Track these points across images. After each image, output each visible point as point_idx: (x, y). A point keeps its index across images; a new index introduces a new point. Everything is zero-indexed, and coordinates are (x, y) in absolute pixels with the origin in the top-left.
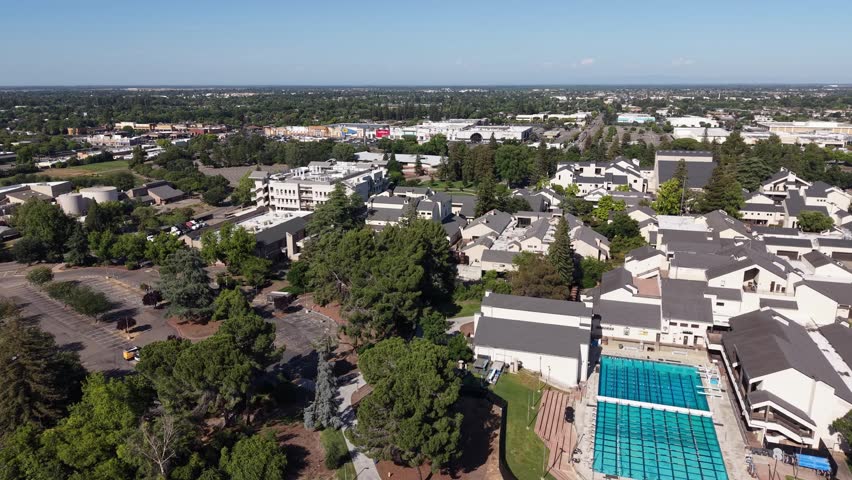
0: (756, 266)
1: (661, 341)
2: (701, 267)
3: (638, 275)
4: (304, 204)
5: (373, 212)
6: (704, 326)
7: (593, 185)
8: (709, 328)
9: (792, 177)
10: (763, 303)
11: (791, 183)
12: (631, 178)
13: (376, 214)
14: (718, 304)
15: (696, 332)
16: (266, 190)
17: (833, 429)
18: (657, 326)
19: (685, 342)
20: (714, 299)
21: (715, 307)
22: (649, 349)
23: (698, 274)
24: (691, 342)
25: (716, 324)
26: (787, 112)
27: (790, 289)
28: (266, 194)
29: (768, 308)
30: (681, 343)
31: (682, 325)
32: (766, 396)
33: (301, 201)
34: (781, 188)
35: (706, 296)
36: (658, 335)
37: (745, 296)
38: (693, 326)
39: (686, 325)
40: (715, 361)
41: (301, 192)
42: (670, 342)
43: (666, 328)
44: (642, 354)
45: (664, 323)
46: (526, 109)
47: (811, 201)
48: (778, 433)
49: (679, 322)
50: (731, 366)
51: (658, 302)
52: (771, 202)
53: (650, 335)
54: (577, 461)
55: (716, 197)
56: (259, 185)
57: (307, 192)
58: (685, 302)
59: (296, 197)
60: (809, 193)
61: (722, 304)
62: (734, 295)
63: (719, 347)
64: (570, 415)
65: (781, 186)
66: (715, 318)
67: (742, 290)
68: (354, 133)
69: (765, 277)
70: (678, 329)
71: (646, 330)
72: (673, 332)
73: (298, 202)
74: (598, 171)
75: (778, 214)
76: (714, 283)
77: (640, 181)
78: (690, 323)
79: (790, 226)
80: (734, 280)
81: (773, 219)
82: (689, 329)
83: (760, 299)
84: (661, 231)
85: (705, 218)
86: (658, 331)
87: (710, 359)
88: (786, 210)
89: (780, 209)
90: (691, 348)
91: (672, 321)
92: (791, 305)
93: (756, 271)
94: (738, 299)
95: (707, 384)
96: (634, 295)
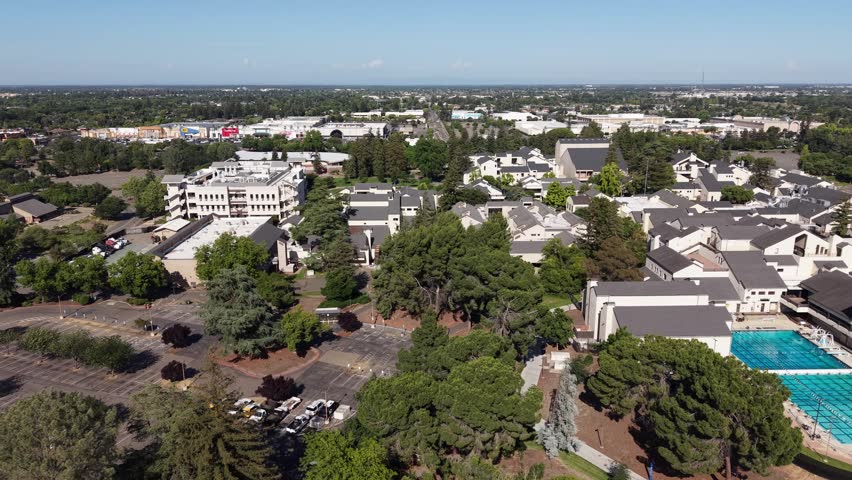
0: (804, 232)
1: (741, 311)
2: (746, 238)
4: (234, 209)
5: (352, 212)
6: (779, 292)
7: (520, 174)
8: (784, 293)
9: (693, 158)
11: (693, 163)
13: (357, 213)
15: (772, 298)
16: (183, 197)
18: (737, 297)
19: (762, 309)
20: (775, 265)
21: (780, 274)
22: (740, 320)
23: (744, 245)
24: (766, 310)
25: (790, 288)
27: (834, 251)
28: (183, 201)
29: (835, 269)
30: (758, 310)
31: (760, 293)
33: (231, 206)
34: (684, 168)
35: (768, 264)
36: (739, 305)
37: (799, 260)
38: (770, 293)
39: (763, 293)
40: (804, 323)
41: (230, 196)
42: (749, 311)
43: (748, 297)
46: (359, 106)
47: (722, 178)
49: (757, 291)
51: (726, 274)
52: (687, 180)
53: (731, 306)
56: (173, 191)
57: (236, 196)
58: (753, 271)
59: (226, 202)
60: (719, 170)
61: (782, 270)
62: (788, 261)
63: (806, 310)
65: (684, 165)
66: (787, 283)
67: (794, 256)
68: (196, 132)
69: (812, 241)
70: (758, 297)
71: (728, 302)
72: (751, 301)
73: (227, 208)
74: (514, 161)
75: (697, 190)
76: (770, 251)
78: (767, 291)
80: (786, 247)
81: (692, 195)
82: (766, 296)
83: (815, 262)
84: (646, 211)
85: (658, 197)
86: (739, 302)
87: (797, 322)
88: (703, 186)
89: (695, 186)
90: (768, 314)
91: (753, 290)
92: (842, 264)
93: (805, 236)
94: (794, 263)
95: (823, 345)
96: (705, 270)
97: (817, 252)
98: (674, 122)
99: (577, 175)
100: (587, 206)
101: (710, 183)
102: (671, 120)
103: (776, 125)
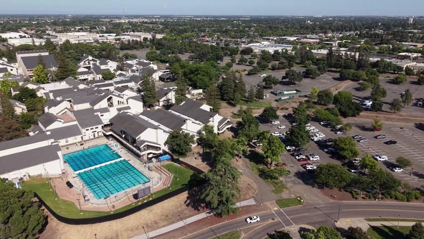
0: (110, 96)
1: (84, 139)
2: (87, 102)
3: (57, 114)
6: (100, 127)
8: (102, 127)
9: (90, 58)
10: (119, 110)
11: (91, 61)
12: (9, 69)
14: (101, 116)
15: (97, 130)
17: (165, 144)
18: (80, 133)
19: (94, 136)
20: (99, 114)
21: (101, 118)
22: (81, 145)
23: (87, 106)
24: (96, 136)
25: (105, 124)
26: (59, 28)
27: (125, 102)
29: (122, 111)
30: (92, 137)
31: (91, 129)
32: (143, 142)
34: (87, 63)
35: (95, 114)
36: (82, 137)
37: (111, 109)
38: (96, 128)
39: (93, 129)
40: (111, 139)
42: (88, 138)
43: (85, 133)
44: (80, 148)
45: (83, 131)
47: (103, 67)
48: (151, 153)
49: (89, 128)
50: (121, 137)
51: (76, 123)
52: (87, 70)
53: (78, 138)
54: (89, 200)
55: (66, 71)
58: (88, 119)
60: (101, 64)
61: (103, 115)
62: (105, 110)
63: (111, 133)
64: (69, 185)
65: (87, 62)
66: (103, 122)
67: (108, 107)
69: (115, 100)
70: (90, 131)
71: (76, 137)
72: (87, 133)
75: (92, 75)
76: (96, 107)
77: (14, 70)
78: (94, 127)
79: (98, 79)
80: (104, 104)
81: (90, 77)
82: (94, 130)
83: (117, 109)
84: (51, 92)
85: (65, 82)
86: (81, 136)
87: (108, 139)
88: (94, 72)
89: (92, 73)
90: (97, 138)
91: (87, 128)
92: (129, 108)
93: (111, 98)
94: (109, 111)
95: (114, 148)
96: (63, 123)
97: (119, 104)
98: (103, 36)
99: (28, 72)
100: (18, 92)
101: (98, 70)
102: (101, 35)
103: (146, 36)
